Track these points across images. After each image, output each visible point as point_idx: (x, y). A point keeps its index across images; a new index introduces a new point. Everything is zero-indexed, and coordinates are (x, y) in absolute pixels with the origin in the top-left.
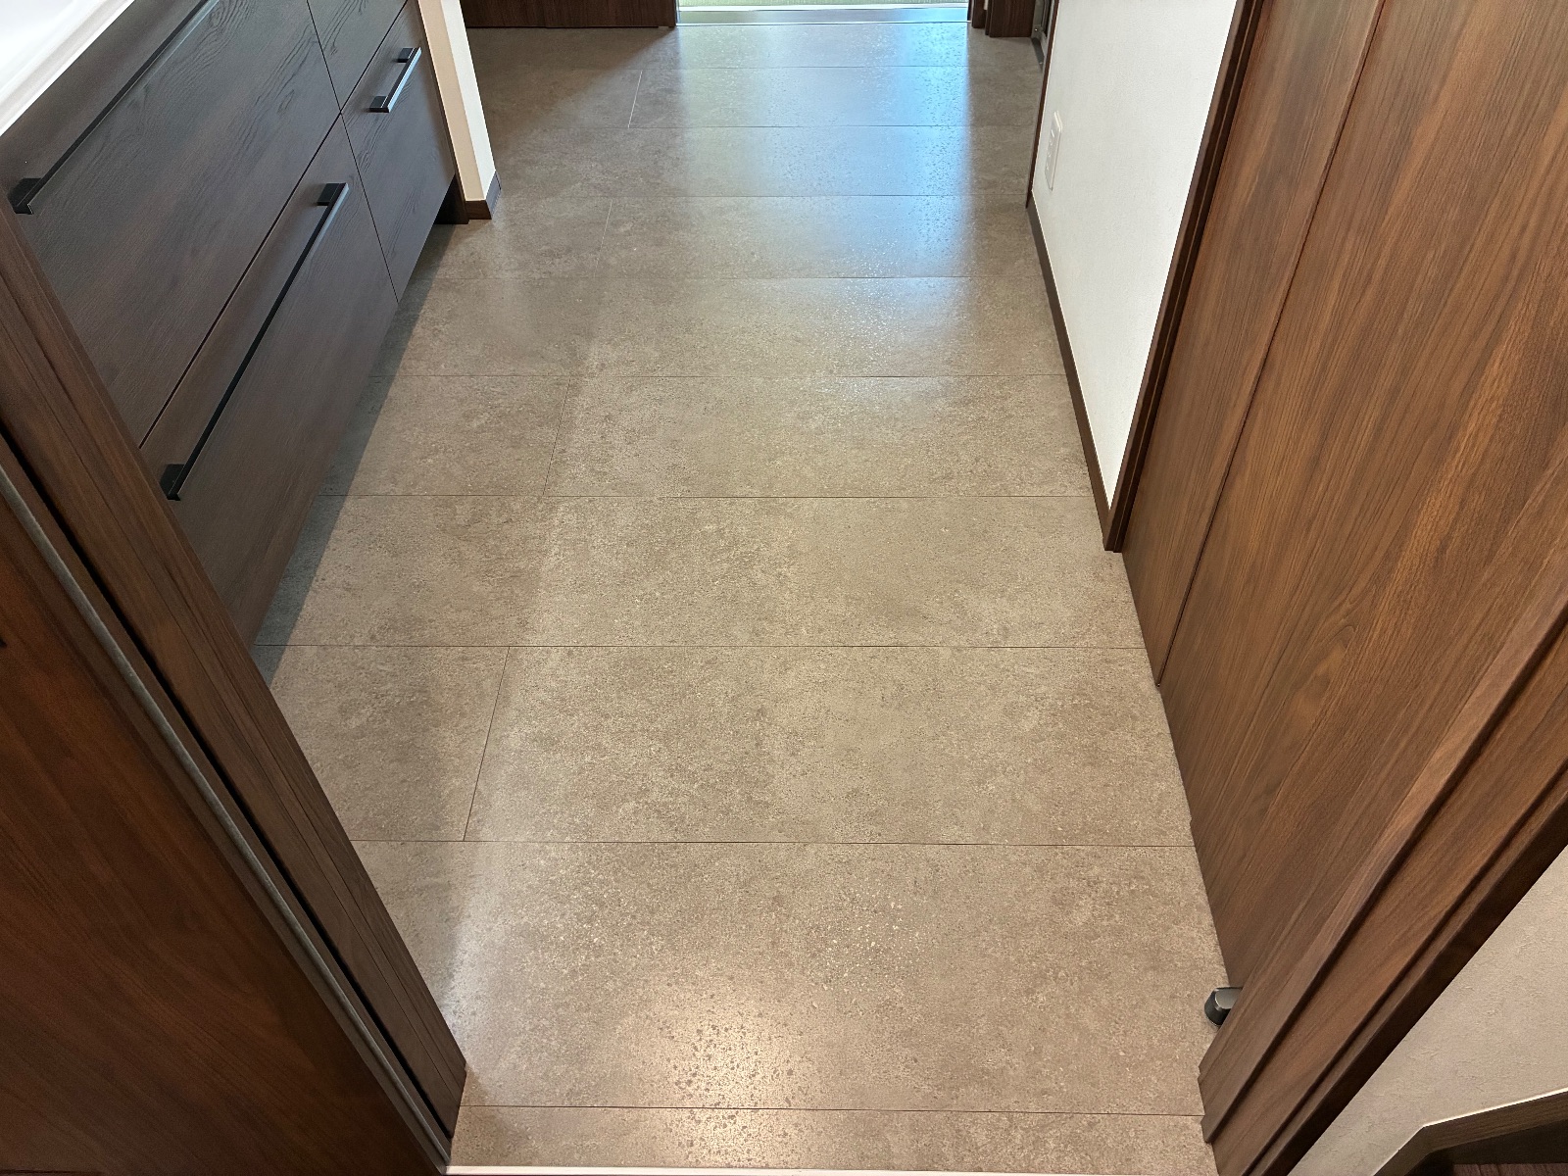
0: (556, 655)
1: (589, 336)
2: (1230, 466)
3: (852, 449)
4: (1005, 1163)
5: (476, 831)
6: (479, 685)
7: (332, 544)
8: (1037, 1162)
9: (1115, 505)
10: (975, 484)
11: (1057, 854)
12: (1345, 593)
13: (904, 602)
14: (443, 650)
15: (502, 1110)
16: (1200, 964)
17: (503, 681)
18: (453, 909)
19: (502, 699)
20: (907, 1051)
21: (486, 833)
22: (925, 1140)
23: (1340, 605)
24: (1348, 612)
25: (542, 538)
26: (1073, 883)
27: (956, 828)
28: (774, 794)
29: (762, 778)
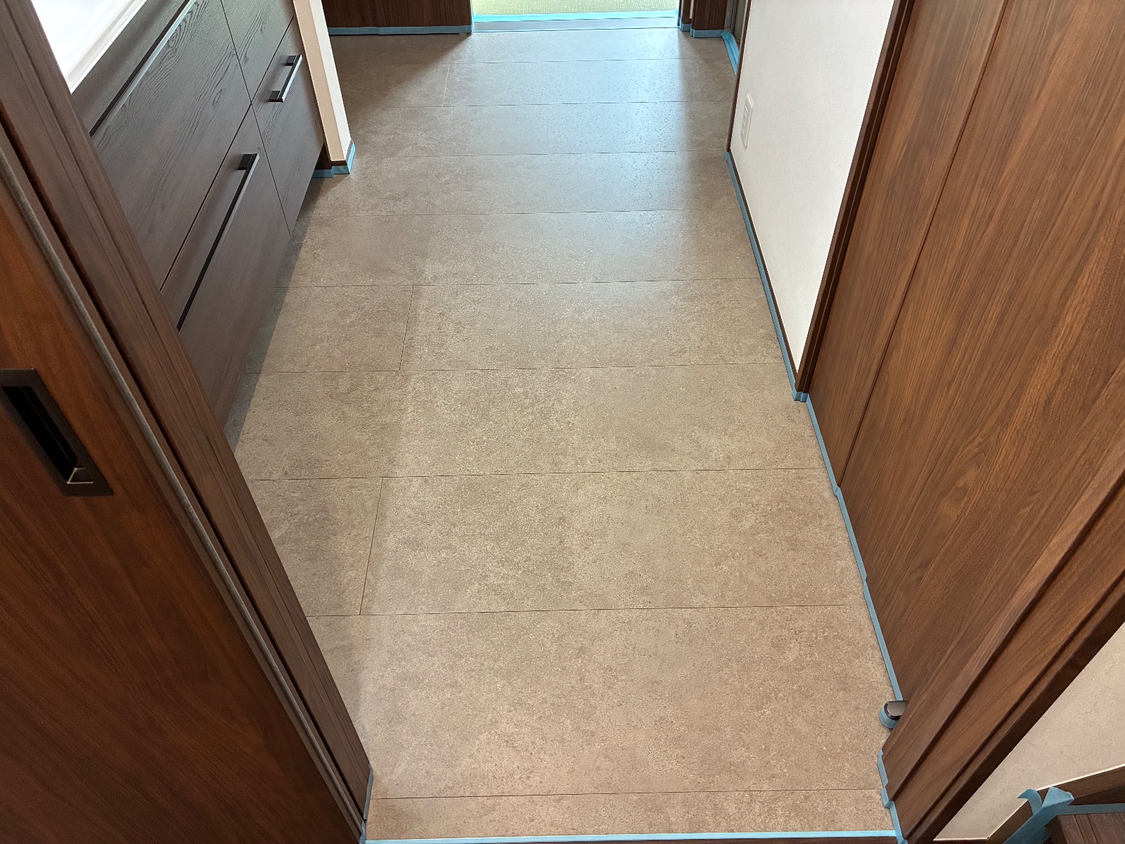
0: (417, 482)
1: (424, 256)
2: (889, 342)
3: (614, 333)
4: (749, 826)
5: (368, 608)
6: (363, 505)
7: (252, 408)
8: (771, 824)
9: (802, 369)
10: (702, 356)
11: (772, 612)
12: (977, 431)
13: (656, 440)
14: (336, 481)
15: (400, 801)
16: (875, 685)
17: (380, 502)
18: (357, 663)
19: (380, 515)
20: (678, 751)
21: (375, 609)
22: (694, 811)
23: (974, 438)
24: (980, 444)
25: (401, 401)
26: (785, 632)
27: (702, 596)
28: (575, 576)
29: (565, 565)
